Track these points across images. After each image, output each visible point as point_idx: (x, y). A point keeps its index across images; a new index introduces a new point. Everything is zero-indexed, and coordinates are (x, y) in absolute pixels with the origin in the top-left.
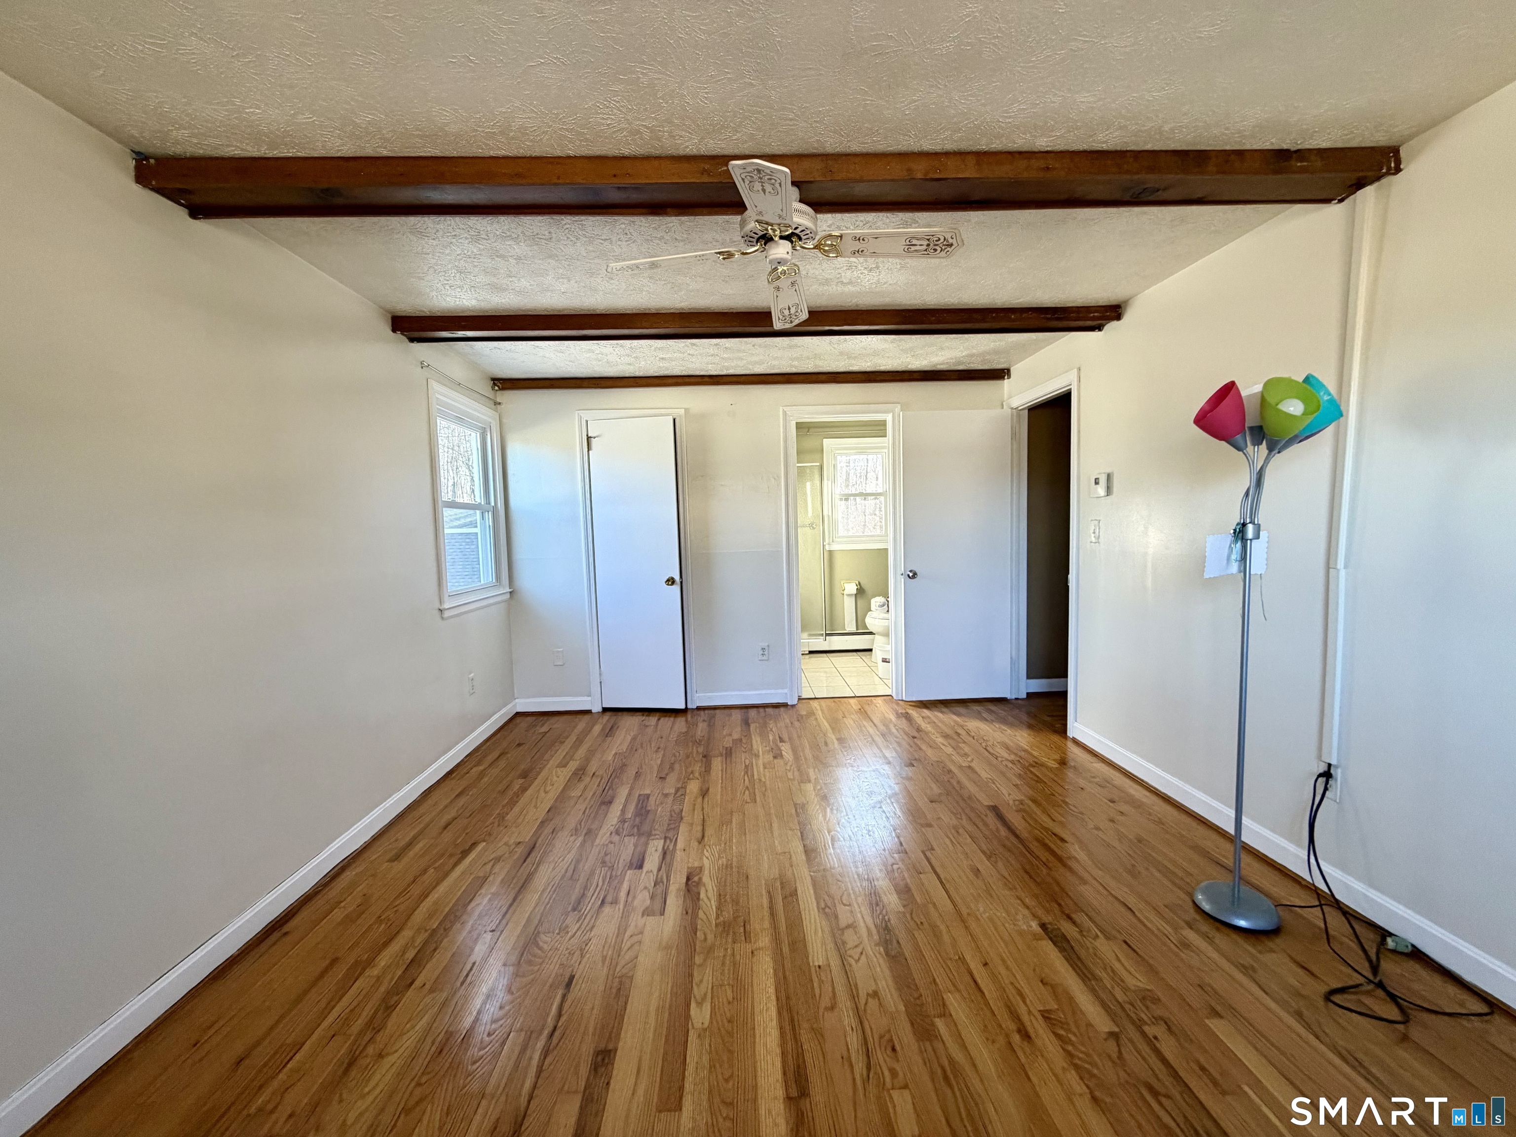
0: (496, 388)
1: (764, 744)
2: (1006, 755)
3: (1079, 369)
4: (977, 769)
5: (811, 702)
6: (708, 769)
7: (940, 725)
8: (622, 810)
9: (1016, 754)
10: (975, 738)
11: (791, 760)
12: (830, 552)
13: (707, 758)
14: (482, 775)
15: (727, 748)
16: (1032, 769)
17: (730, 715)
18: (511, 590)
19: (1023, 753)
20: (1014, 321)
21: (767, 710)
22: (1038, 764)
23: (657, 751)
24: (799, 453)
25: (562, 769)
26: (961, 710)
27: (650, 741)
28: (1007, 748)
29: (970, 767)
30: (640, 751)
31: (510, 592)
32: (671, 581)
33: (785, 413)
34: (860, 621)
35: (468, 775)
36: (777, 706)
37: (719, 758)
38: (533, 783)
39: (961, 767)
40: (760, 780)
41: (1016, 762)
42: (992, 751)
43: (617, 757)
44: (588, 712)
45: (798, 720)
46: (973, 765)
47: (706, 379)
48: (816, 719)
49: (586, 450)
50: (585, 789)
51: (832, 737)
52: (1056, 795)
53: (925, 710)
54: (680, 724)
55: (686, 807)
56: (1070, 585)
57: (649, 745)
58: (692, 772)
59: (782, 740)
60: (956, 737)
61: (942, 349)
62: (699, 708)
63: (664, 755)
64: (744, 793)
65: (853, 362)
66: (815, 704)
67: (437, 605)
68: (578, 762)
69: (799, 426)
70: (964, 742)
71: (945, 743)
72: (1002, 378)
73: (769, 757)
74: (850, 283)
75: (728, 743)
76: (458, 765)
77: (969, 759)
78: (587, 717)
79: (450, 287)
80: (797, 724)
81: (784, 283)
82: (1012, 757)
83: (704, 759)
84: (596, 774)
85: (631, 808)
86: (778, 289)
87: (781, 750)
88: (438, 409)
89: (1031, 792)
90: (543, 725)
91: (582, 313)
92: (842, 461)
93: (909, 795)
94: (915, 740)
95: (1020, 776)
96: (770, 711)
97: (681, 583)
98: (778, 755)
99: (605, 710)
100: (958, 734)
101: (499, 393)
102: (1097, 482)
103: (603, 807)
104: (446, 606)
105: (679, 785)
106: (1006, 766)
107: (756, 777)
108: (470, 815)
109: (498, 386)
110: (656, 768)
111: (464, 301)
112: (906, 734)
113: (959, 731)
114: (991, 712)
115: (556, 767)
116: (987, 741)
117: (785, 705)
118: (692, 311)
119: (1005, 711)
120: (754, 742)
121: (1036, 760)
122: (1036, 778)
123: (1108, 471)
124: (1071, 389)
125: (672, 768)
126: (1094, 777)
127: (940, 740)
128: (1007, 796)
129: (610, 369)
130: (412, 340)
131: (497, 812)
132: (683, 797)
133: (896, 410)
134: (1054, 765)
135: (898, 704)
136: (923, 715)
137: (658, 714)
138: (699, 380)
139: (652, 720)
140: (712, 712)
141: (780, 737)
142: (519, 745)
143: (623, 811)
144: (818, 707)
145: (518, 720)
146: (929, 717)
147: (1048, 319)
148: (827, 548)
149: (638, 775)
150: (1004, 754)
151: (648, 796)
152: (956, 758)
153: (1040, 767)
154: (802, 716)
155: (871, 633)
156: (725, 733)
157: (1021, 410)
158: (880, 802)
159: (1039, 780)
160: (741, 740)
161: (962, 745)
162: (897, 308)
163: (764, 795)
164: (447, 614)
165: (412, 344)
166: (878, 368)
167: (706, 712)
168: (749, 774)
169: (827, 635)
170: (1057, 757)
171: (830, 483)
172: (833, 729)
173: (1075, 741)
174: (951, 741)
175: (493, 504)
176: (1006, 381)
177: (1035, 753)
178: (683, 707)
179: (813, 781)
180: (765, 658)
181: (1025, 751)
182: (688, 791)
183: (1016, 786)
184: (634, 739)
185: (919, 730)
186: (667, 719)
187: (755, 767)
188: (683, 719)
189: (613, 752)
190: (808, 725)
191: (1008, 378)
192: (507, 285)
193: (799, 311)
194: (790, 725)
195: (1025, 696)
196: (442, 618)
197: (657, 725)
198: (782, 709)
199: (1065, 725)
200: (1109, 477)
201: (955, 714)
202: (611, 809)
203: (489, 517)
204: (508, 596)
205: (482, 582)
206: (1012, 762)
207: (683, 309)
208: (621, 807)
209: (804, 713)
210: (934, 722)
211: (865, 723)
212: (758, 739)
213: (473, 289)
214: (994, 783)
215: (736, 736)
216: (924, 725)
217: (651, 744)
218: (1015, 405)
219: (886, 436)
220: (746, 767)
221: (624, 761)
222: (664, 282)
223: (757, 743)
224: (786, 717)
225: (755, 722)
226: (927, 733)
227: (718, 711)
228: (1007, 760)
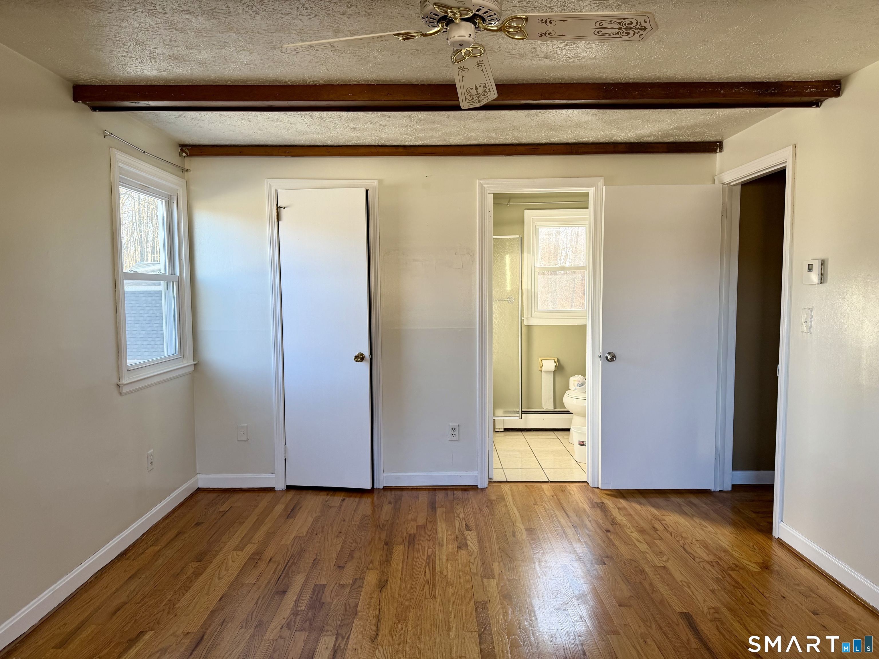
0: (184, 154)
1: (450, 532)
2: (704, 556)
3: (795, 146)
4: (673, 570)
5: (503, 485)
6: (387, 560)
7: (636, 517)
8: (295, 601)
9: (715, 555)
10: (673, 534)
11: (476, 550)
12: (529, 328)
13: (388, 545)
14: (157, 555)
15: (410, 535)
16: (730, 572)
17: (417, 497)
18: (195, 362)
19: (723, 554)
20: (724, 95)
21: (456, 492)
22: (737, 567)
23: (337, 536)
24: (496, 224)
25: (238, 553)
26: (660, 501)
27: (331, 524)
28: (706, 547)
29: (664, 567)
30: (320, 536)
31: (194, 365)
32: (360, 358)
33: (481, 186)
34: (558, 399)
35: (143, 556)
36: (466, 489)
37: (402, 547)
38: (207, 567)
39: (655, 567)
40: (442, 573)
41: (714, 564)
42: (689, 550)
43: (296, 541)
44: (272, 490)
45: (487, 506)
46: (668, 565)
47: (401, 150)
48: (506, 505)
49: (276, 220)
50: (260, 576)
51: (520, 526)
52: (755, 603)
53: (622, 501)
54: (365, 504)
55: (362, 603)
56: (779, 375)
57: (330, 528)
58: (372, 562)
59: (468, 528)
60: (652, 532)
61: (649, 121)
62: (385, 489)
63: (344, 542)
64: (424, 587)
65: (554, 133)
66: (506, 488)
67: (115, 380)
68: (256, 546)
69: (497, 197)
70: (661, 539)
71: (641, 539)
72: (715, 151)
73: (453, 547)
74: (546, 57)
75: (412, 528)
76: (134, 545)
77: (664, 559)
78: (270, 495)
79: (130, 58)
80: (485, 510)
81: (469, 63)
82: (711, 558)
83: (386, 547)
84: (273, 559)
85: (306, 599)
86: (463, 69)
87: (465, 539)
88: (120, 177)
89: (728, 599)
90: (224, 502)
91: (268, 84)
92: (543, 233)
93: (597, 596)
94: (609, 534)
95: (717, 580)
96: (458, 493)
97: (371, 359)
98: (462, 545)
99: (289, 488)
100: (655, 529)
101: (187, 159)
102: (810, 269)
103: (277, 597)
104: (125, 381)
105: (357, 576)
106: (704, 568)
107: (438, 569)
108: (141, 601)
109: (186, 153)
110: (335, 555)
111: (145, 71)
112: (599, 526)
113: (656, 526)
114: (692, 505)
115: (233, 550)
116: (685, 538)
117: (475, 488)
118: (381, 83)
119: (706, 504)
120: (439, 529)
121: (736, 562)
122: (734, 583)
123: (823, 257)
124: (786, 166)
125: (351, 556)
126: (798, 585)
127: (635, 535)
128: (702, 602)
129: (300, 138)
130: (94, 109)
131: (169, 598)
132: (360, 589)
133: (599, 183)
134: (754, 568)
135: (593, 492)
136: (620, 506)
137: (343, 494)
138: (394, 150)
139: (336, 500)
140: (398, 493)
141: (466, 525)
142: (198, 524)
143: (297, 602)
144: (509, 492)
145: (201, 496)
146: (625, 508)
147: (760, 94)
148: (525, 323)
149: (316, 562)
150: (701, 552)
151: (324, 586)
152: (651, 556)
153: (741, 571)
154: (491, 502)
155: (568, 412)
156: (410, 517)
157: (732, 186)
158: (566, 604)
159: (737, 585)
160: (425, 527)
161: (658, 542)
162: (598, 82)
163: (445, 591)
164: (125, 390)
165: (94, 113)
166: (580, 140)
167: (393, 492)
168: (431, 566)
169: (523, 412)
170: (760, 560)
171: (530, 256)
172: (522, 517)
173: (781, 543)
174: (647, 537)
175: (178, 274)
176: (718, 155)
177: (736, 555)
178: (369, 487)
179: (497, 577)
180: (455, 438)
181: (725, 551)
182: (365, 583)
183: (713, 591)
184: (316, 521)
185: (614, 522)
186: (352, 499)
187: (437, 557)
188: (369, 500)
189: (293, 535)
190: (496, 511)
191: (720, 152)
192: (188, 57)
193: (487, 90)
194: (478, 511)
195: (730, 489)
196: (121, 394)
197: (341, 506)
198: (471, 493)
199: (771, 524)
200: (823, 263)
201: (654, 506)
202: (284, 601)
203: (173, 288)
204: (192, 369)
205: (166, 355)
206: (711, 563)
207: (371, 81)
208: (295, 599)
209: (494, 498)
210: (631, 515)
211: (558, 513)
212: (444, 526)
213: (153, 60)
214: (689, 587)
215: (421, 521)
216: (619, 517)
217: (332, 528)
218: (727, 180)
219: (588, 208)
220: (429, 557)
221: (303, 546)
222: (350, 55)
223: (442, 528)
224: (474, 501)
225: (442, 506)
226: (621, 527)
227: (404, 493)
228: (705, 561)
